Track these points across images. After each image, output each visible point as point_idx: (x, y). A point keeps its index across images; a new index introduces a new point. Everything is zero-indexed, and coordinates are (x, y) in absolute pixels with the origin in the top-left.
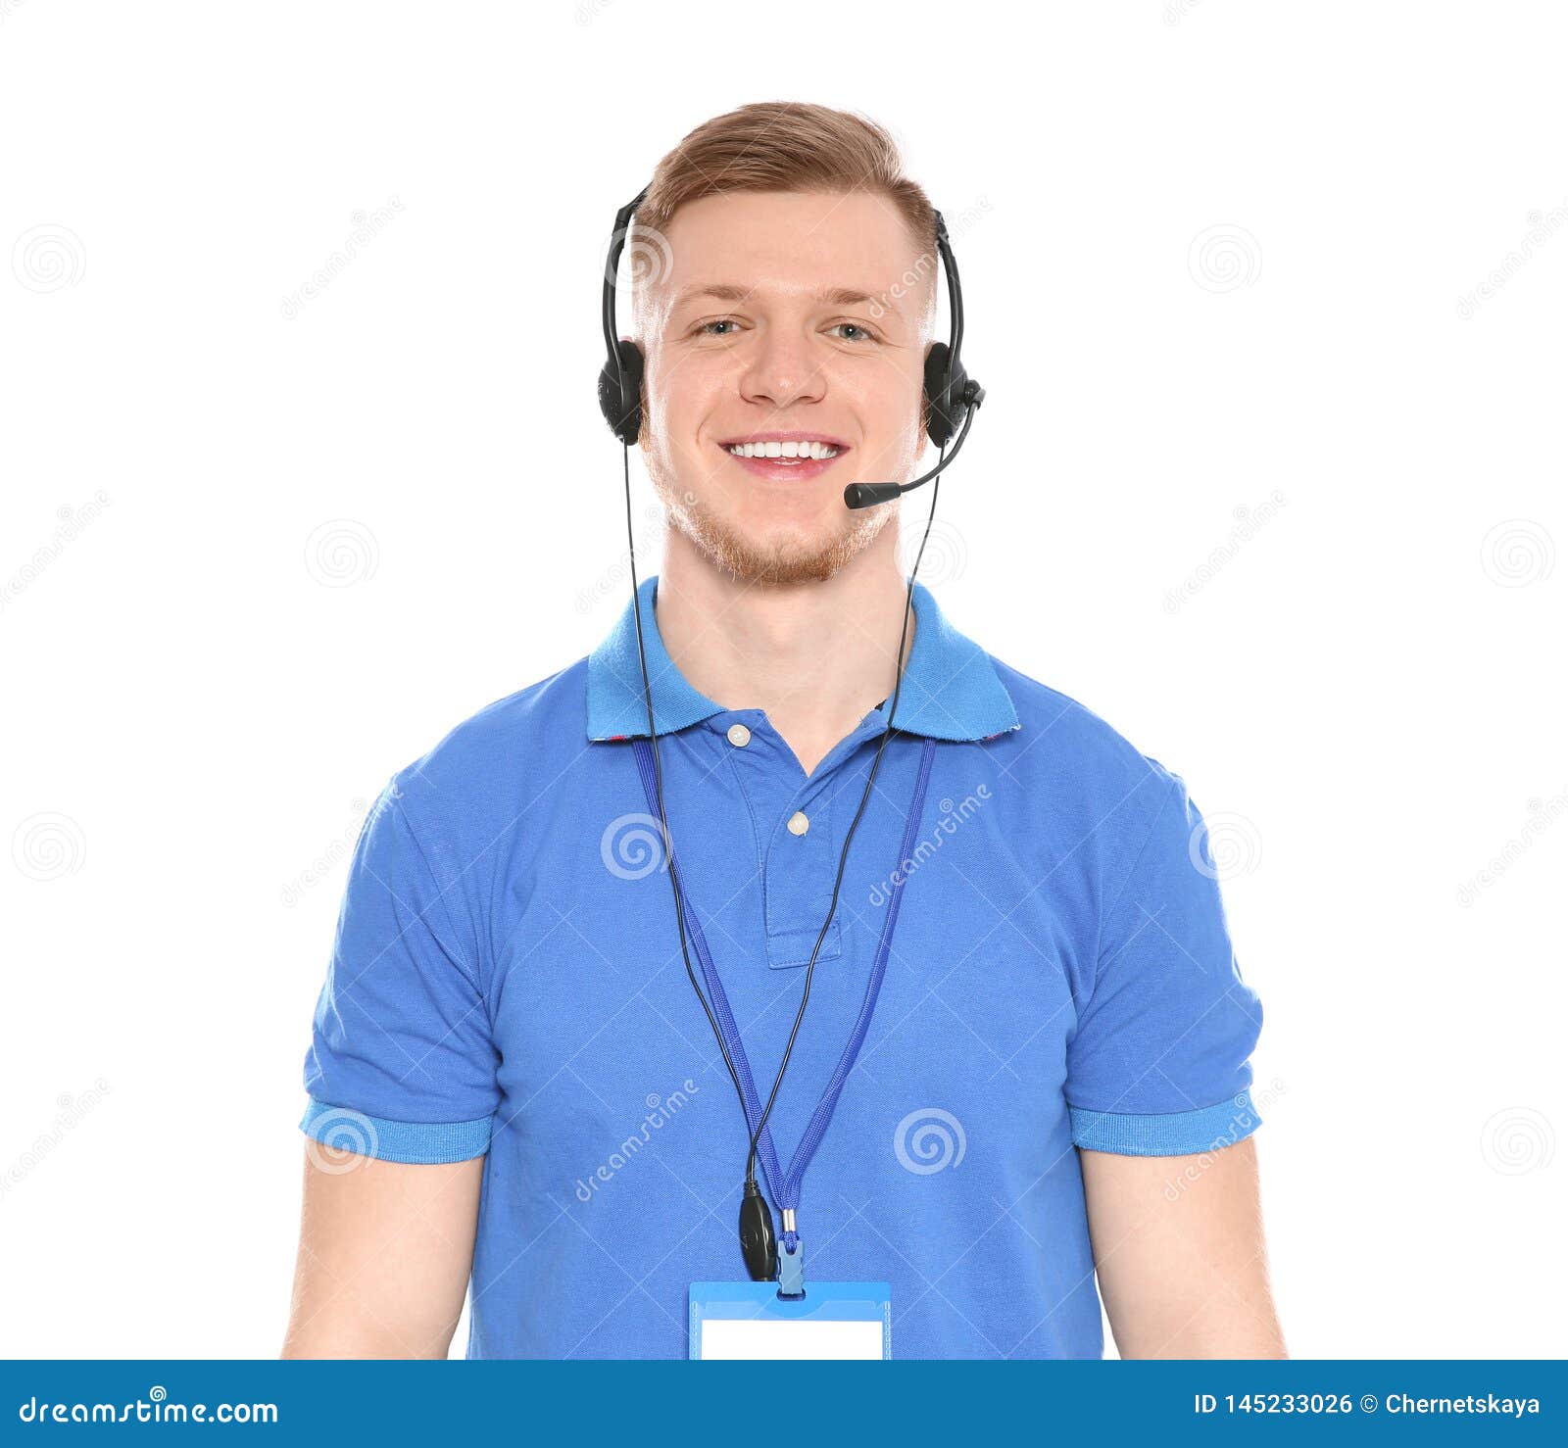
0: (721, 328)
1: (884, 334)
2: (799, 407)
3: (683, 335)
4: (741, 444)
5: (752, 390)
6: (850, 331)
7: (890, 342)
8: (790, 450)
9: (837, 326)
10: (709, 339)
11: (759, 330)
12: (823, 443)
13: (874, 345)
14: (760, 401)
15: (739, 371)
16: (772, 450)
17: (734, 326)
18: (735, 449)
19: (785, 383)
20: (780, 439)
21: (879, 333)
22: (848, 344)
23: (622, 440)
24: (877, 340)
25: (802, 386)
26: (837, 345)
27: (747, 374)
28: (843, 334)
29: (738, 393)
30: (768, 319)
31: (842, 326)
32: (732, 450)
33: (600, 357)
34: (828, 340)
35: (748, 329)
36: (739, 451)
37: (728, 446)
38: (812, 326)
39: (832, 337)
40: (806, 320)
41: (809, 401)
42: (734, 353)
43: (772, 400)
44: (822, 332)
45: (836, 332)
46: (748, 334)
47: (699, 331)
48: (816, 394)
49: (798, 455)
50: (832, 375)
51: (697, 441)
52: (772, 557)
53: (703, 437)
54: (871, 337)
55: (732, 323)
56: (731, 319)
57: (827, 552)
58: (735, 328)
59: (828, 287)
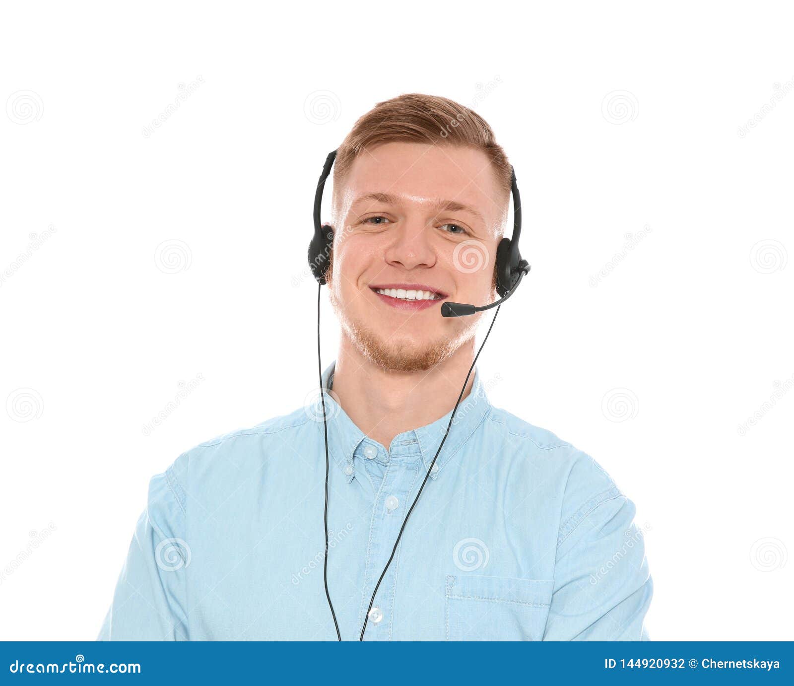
0: (377, 220)
1: (474, 232)
2: (418, 270)
3: (355, 223)
4: (384, 289)
5: (391, 257)
6: (454, 229)
7: (476, 236)
8: (411, 295)
9: (445, 225)
10: (370, 227)
11: (400, 223)
12: (431, 292)
13: (467, 237)
14: (396, 265)
15: (385, 246)
16: (401, 294)
17: (386, 220)
18: (379, 292)
19: (411, 255)
20: (406, 288)
21: (471, 231)
22: (452, 236)
23: (318, 280)
24: (469, 235)
25: (422, 258)
26: (444, 235)
27: (390, 248)
28: (450, 229)
29: (384, 259)
30: (405, 216)
31: (449, 225)
32: (378, 292)
33: (310, 233)
34: (441, 233)
35: (393, 222)
36: (382, 292)
37: (376, 289)
38: (431, 223)
39: (442, 230)
40: (427, 220)
41: (425, 267)
42: (383, 235)
43: (403, 265)
44: (437, 227)
45: (445, 228)
46: (393, 225)
47: (366, 221)
48: (430, 262)
49: (416, 299)
50: (441, 253)
51: (357, 284)
52: (396, 353)
53: (360, 282)
54: (465, 233)
55: (384, 218)
56: (384, 216)
57: (428, 354)
58: (386, 221)
59: (442, 199)
